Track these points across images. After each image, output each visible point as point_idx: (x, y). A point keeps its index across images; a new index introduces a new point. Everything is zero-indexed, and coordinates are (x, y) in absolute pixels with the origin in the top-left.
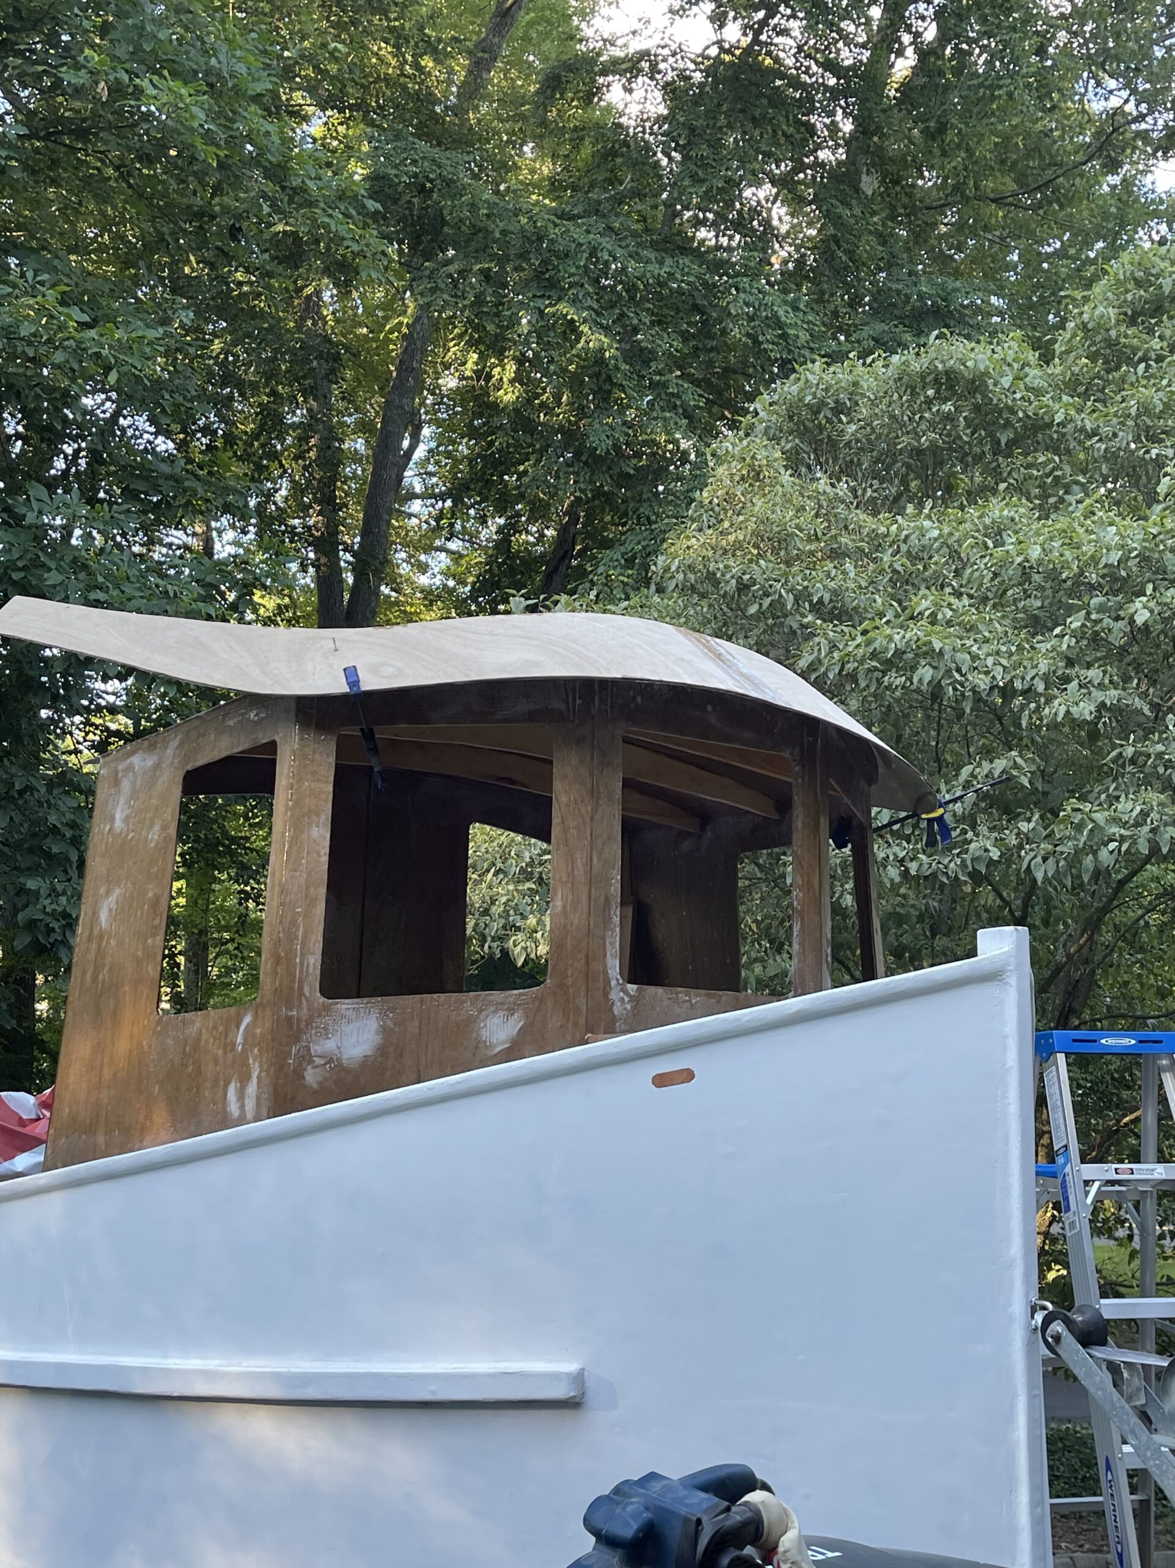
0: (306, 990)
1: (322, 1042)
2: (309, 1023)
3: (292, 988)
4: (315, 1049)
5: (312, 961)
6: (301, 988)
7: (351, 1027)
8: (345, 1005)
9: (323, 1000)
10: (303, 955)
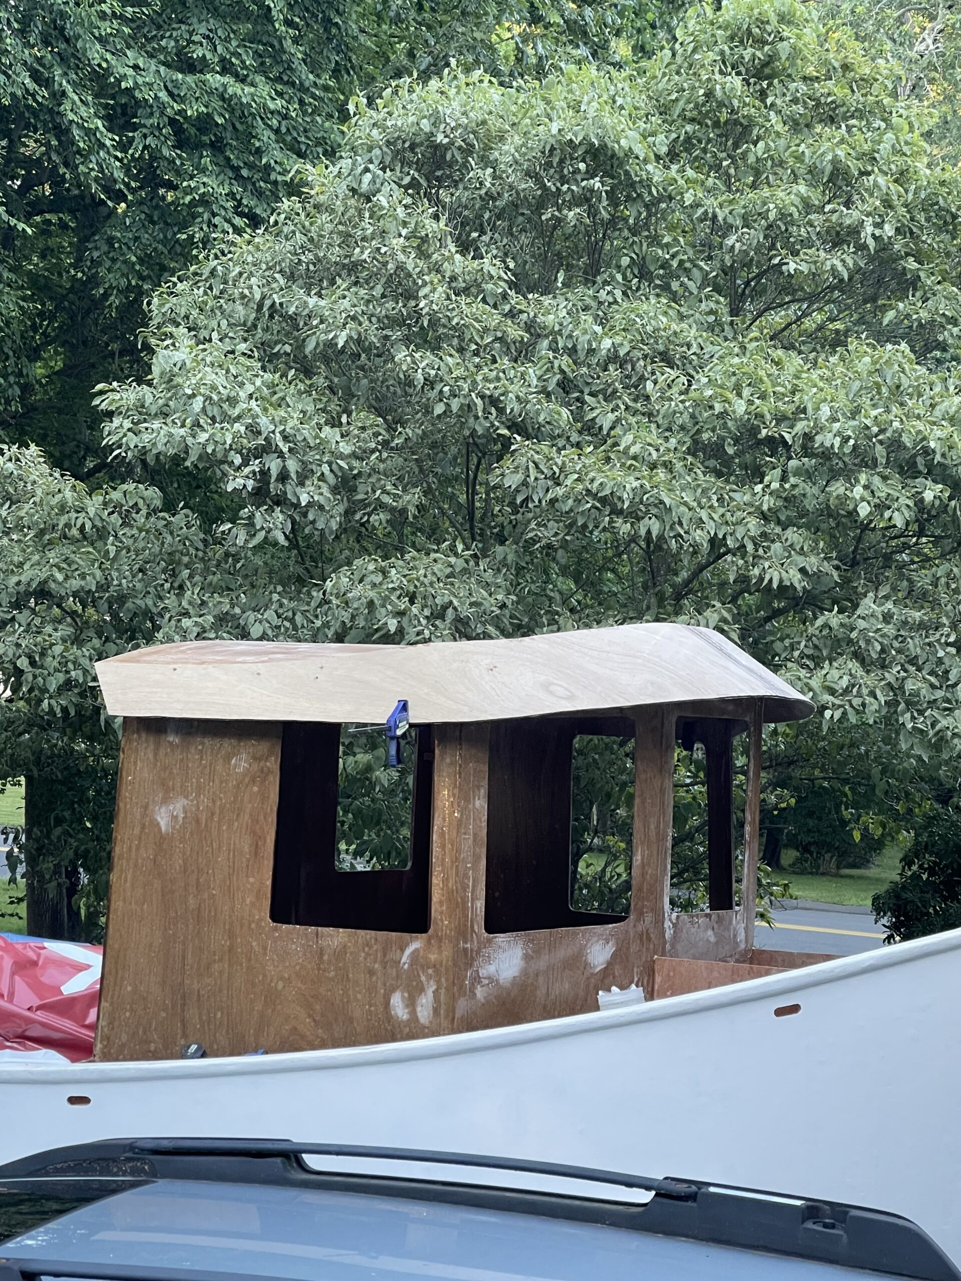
0: (476, 927)
1: (487, 967)
2: (478, 952)
3: (466, 926)
4: (483, 972)
5: (479, 905)
6: (472, 926)
7: (505, 955)
8: (501, 938)
9: (486, 935)
10: (473, 900)
